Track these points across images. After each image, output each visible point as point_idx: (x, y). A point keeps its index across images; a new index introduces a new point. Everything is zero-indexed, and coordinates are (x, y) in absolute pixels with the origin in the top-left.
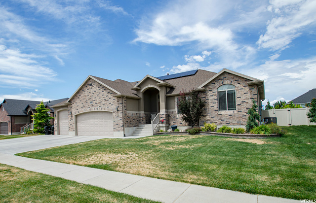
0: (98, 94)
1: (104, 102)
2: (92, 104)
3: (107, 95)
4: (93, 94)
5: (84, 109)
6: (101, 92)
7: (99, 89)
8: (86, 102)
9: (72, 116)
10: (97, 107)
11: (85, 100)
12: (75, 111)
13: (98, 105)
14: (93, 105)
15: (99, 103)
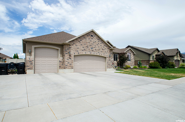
0: (97, 44)
1: (101, 50)
2: (92, 49)
3: (104, 46)
4: (93, 43)
5: (85, 52)
6: (100, 43)
7: (98, 41)
8: (87, 47)
9: (70, 56)
10: (96, 52)
11: (86, 45)
12: (74, 52)
13: (97, 51)
14: (93, 51)
15: (98, 50)
